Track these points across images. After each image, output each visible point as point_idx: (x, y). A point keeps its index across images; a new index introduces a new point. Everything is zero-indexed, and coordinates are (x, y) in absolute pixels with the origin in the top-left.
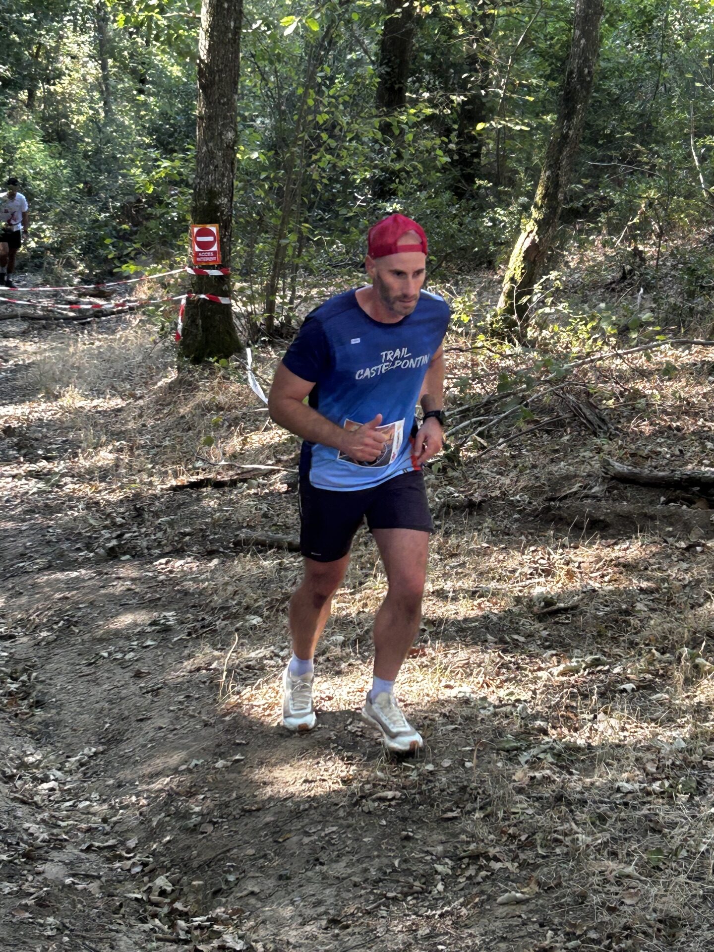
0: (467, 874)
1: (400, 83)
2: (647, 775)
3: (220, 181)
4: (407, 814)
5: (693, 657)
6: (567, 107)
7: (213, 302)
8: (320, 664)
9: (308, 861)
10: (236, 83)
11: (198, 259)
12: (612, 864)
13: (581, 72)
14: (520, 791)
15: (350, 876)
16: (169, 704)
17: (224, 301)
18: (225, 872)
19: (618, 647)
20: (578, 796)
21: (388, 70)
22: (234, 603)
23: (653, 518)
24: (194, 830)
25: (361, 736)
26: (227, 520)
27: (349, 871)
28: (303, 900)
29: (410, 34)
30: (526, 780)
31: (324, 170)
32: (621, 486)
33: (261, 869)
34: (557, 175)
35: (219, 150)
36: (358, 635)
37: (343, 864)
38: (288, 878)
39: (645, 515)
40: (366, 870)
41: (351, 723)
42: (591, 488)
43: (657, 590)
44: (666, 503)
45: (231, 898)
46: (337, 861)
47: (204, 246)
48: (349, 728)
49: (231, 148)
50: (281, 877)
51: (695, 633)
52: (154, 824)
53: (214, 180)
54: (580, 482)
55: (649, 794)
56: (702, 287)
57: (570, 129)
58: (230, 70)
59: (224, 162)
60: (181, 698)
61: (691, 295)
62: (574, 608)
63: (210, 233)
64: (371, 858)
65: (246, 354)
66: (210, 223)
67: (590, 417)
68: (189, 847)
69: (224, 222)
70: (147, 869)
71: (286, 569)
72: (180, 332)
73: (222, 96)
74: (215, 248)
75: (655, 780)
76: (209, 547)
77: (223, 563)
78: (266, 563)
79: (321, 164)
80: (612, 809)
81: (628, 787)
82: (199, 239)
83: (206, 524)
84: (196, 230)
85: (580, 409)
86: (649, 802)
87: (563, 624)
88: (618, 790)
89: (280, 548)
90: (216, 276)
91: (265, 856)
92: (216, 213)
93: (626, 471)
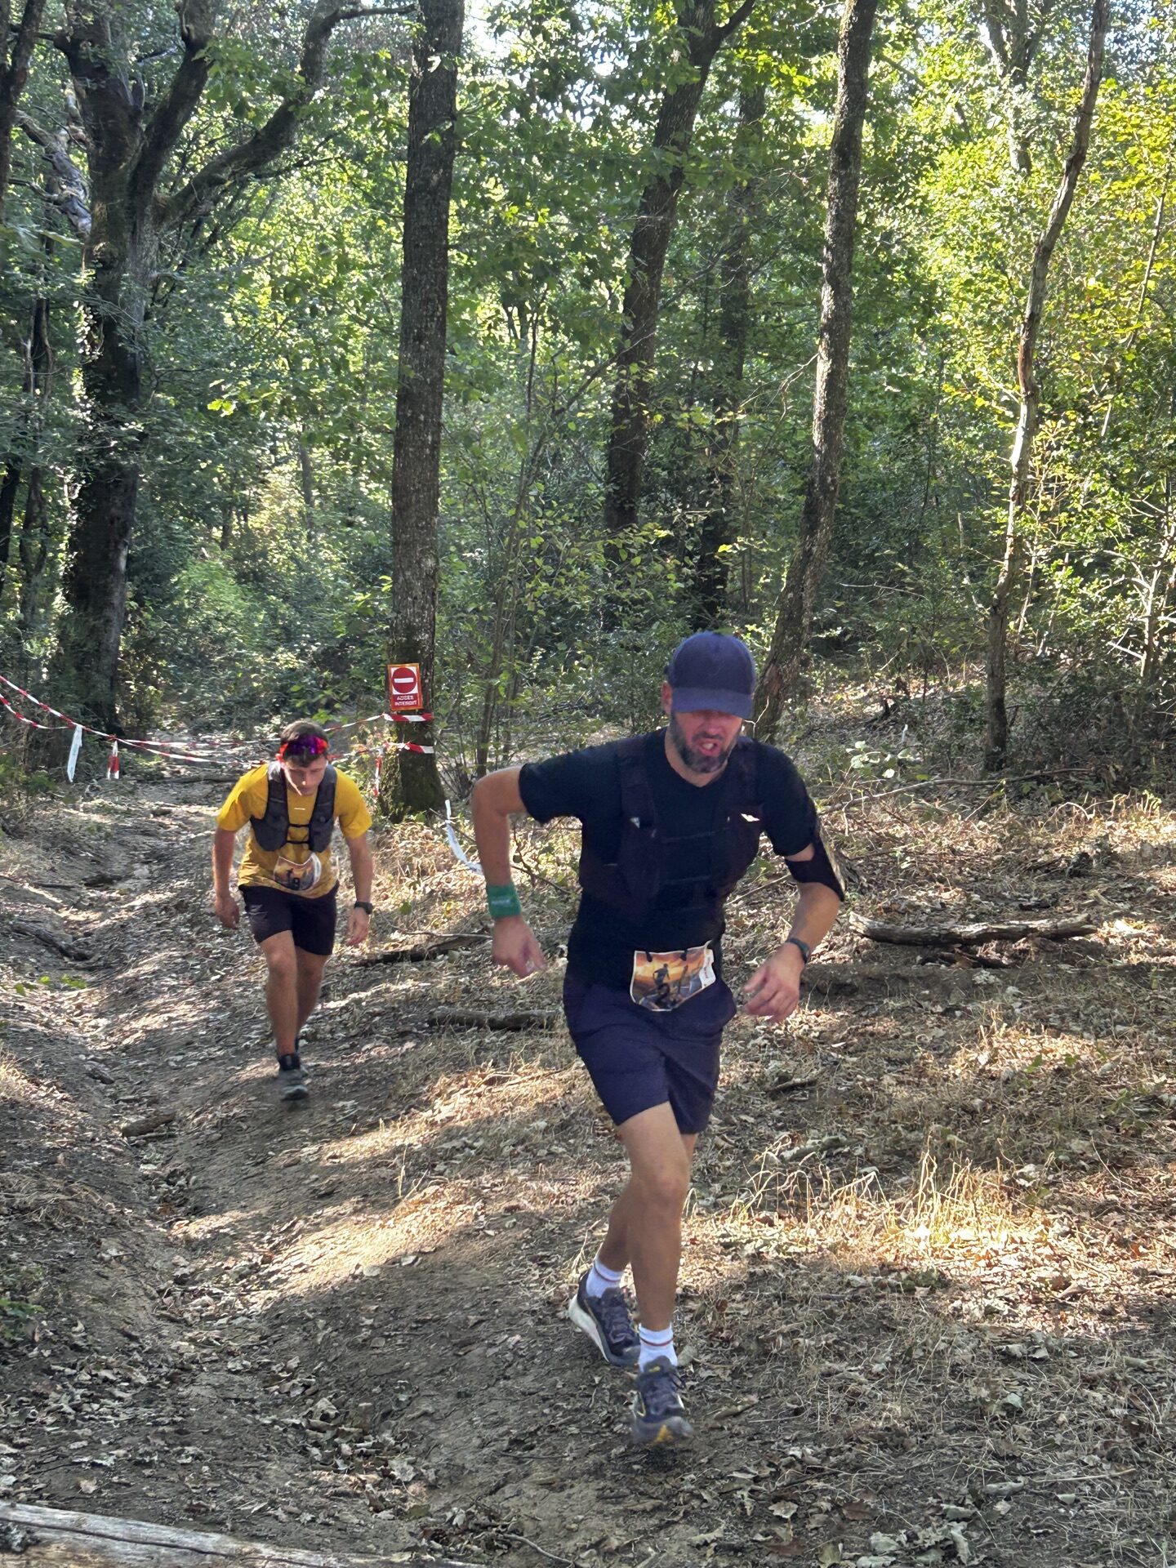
1: (631, 502)
2: (883, 1266)
5: (945, 1134)
7: (413, 753)
8: (517, 1154)
9: (491, 1376)
10: (435, 502)
11: (397, 704)
13: (823, 480)
14: (739, 1287)
15: (538, 1390)
17: (427, 750)
18: (396, 1391)
19: (861, 1125)
20: (801, 1292)
21: (617, 487)
23: (905, 980)
24: (364, 1345)
26: (423, 997)
27: (538, 1385)
28: (483, 1419)
30: (744, 1277)
31: (540, 600)
32: (872, 945)
33: (438, 1386)
35: (418, 579)
36: (562, 1120)
37: (530, 1378)
38: (468, 1396)
39: (898, 976)
40: (554, 1384)
43: (909, 1060)
44: (923, 963)
45: (402, 1421)
47: (404, 688)
49: (433, 576)
50: (459, 1395)
52: (319, 1340)
53: (414, 614)
55: (883, 1287)
56: (972, 721)
57: (813, 544)
58: (429, 490)
59: (423, 593)
61: (960, 730)
62: (811, 1083)
63: (409, 674)
64: (564, 1371)
65: (445, 808)
66: (410, 661)
68: (357, 1365)
69: (425, 660)
70: (308, 1391)
71: (487, 1050)
72: (377, 787)
74: (415, 691)
75: (891, 1272)
76: (401, 1028)
77: (416, 1045)
78: (464, 1043)
79: (537, 594)
80: (841, 1306)
81: (860, 1280)
82: (397, 681)
83: (399, 1002)
84: (393, 670)
86: (883, 1297)
87: (799, 1101)
88: (848, 1284)
89: (480, 1025)
90: (417, 723)
91: (442, 1372)
92: (416, 650)
93: (877, 927)
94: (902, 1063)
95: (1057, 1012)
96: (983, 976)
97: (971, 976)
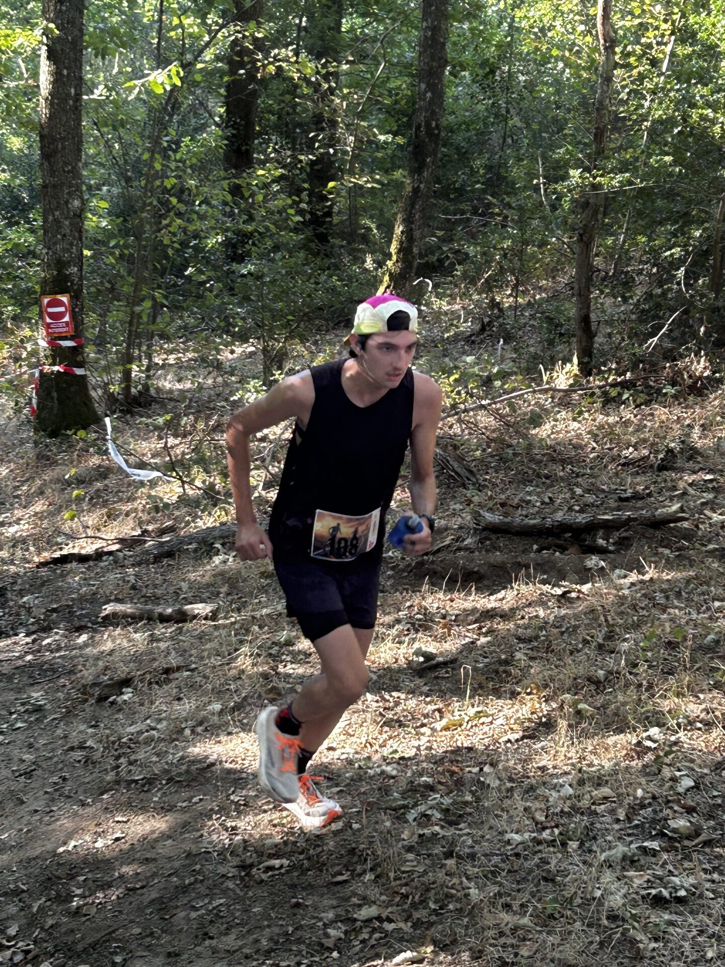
0: (360, 938)
1: (247, 144)
2: (537, 823)
3: (68, 251)
4: (295, 880)
5: (575, 704)
6: (417, 160)
7: (67, 375)
8: (198, 734)
9: (197, 937)
10: (80, 150)
11: (50, 331)
12: (505, 917)
13: (428, 125)
14: (410, 849)
15: (241, 948)
16: (44, 785)
17: (79, 372)
18: (111, 953)
19: (499, 697)
20: (467, 850)
21: (234, 132)
22: (106, 678)
23: (526, 567)
24: (78, 911)
25: (244, 805)
26: (94, 594)
27: (240, 943)
29: (254, 94)
30: (415, 838)
31: (174, 234)
32: (493, 537)
33: (149, 947)
34: (411, 229)
35: (66, 218)
36: (235, 702)
37: (233, 937)
38: (177, 955)
39: (519, 564)
40: (257, 941)
41: (233, 792)
42: (463, 540)
43: (537, 637)
44: (539, 551)
46: (227, 934)
47: (56, 317)
48: (232, 797)
49: (79, 216)
50: (169, 955)
51: (575, 679)
52: (35, 910)
53: (64, 250)
54: (452, 534)
55: (539, 843)
56: (561, 335)
57: (421, 183)
58: (73, 138)
59: (71, 231)
60: (55, 779)
61: (551, 343)
62: (453, 661)
63: (61, 304)
64: (262, 928)
65: (105, 425)
66: (62, 292)
67: (459, 470)
68: (72, 931)
69: (75, 291)
70: (30, 956)
71: (158, 640)
72: (35, 406)
73: (66, 164)
74: (67, 319)
75: (544, 829)
76: (77, 623)
77: (92, 638)
78: (137, 636)
79: (171, 229)
80: (503, 861)
81: (517, 837)
82: (50, 310)
83: (73, 600)
84: (46, 301)
85: (448, 461)
86: (540, 851)
87: (443, 678)
88: (508, 842)
89: (150, 619)
90: (69, 347)
91: (152, 934)
92: (66, 282)
93: (497, 521)
94: (531, 641)
95: (662, 591)
96: (593, 561)
97: (582, 561)
